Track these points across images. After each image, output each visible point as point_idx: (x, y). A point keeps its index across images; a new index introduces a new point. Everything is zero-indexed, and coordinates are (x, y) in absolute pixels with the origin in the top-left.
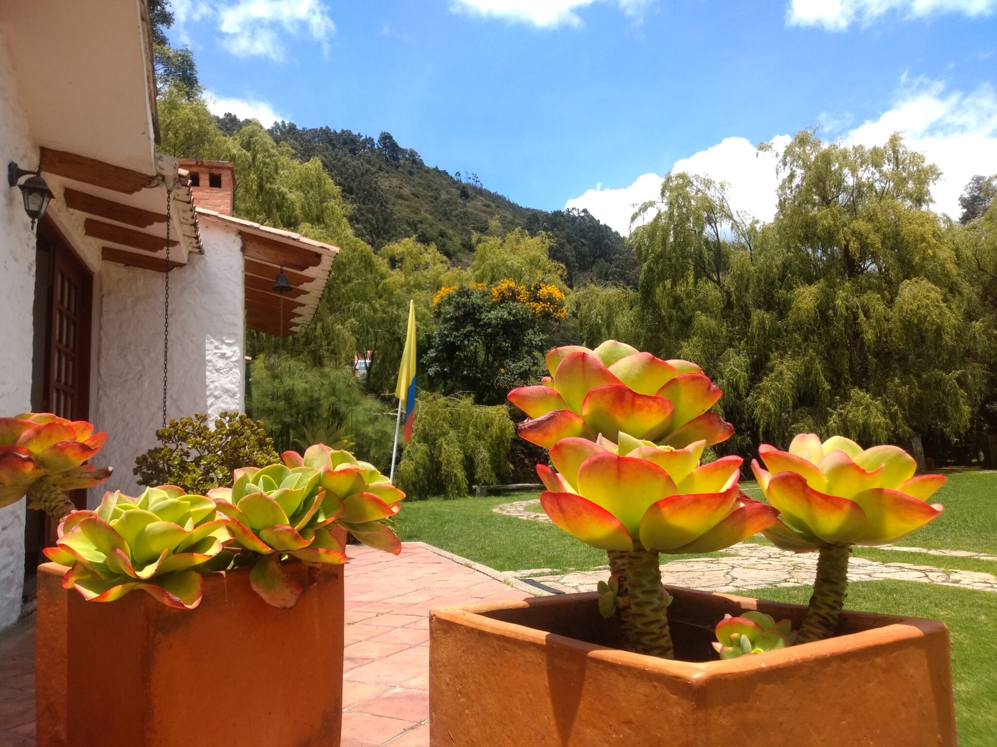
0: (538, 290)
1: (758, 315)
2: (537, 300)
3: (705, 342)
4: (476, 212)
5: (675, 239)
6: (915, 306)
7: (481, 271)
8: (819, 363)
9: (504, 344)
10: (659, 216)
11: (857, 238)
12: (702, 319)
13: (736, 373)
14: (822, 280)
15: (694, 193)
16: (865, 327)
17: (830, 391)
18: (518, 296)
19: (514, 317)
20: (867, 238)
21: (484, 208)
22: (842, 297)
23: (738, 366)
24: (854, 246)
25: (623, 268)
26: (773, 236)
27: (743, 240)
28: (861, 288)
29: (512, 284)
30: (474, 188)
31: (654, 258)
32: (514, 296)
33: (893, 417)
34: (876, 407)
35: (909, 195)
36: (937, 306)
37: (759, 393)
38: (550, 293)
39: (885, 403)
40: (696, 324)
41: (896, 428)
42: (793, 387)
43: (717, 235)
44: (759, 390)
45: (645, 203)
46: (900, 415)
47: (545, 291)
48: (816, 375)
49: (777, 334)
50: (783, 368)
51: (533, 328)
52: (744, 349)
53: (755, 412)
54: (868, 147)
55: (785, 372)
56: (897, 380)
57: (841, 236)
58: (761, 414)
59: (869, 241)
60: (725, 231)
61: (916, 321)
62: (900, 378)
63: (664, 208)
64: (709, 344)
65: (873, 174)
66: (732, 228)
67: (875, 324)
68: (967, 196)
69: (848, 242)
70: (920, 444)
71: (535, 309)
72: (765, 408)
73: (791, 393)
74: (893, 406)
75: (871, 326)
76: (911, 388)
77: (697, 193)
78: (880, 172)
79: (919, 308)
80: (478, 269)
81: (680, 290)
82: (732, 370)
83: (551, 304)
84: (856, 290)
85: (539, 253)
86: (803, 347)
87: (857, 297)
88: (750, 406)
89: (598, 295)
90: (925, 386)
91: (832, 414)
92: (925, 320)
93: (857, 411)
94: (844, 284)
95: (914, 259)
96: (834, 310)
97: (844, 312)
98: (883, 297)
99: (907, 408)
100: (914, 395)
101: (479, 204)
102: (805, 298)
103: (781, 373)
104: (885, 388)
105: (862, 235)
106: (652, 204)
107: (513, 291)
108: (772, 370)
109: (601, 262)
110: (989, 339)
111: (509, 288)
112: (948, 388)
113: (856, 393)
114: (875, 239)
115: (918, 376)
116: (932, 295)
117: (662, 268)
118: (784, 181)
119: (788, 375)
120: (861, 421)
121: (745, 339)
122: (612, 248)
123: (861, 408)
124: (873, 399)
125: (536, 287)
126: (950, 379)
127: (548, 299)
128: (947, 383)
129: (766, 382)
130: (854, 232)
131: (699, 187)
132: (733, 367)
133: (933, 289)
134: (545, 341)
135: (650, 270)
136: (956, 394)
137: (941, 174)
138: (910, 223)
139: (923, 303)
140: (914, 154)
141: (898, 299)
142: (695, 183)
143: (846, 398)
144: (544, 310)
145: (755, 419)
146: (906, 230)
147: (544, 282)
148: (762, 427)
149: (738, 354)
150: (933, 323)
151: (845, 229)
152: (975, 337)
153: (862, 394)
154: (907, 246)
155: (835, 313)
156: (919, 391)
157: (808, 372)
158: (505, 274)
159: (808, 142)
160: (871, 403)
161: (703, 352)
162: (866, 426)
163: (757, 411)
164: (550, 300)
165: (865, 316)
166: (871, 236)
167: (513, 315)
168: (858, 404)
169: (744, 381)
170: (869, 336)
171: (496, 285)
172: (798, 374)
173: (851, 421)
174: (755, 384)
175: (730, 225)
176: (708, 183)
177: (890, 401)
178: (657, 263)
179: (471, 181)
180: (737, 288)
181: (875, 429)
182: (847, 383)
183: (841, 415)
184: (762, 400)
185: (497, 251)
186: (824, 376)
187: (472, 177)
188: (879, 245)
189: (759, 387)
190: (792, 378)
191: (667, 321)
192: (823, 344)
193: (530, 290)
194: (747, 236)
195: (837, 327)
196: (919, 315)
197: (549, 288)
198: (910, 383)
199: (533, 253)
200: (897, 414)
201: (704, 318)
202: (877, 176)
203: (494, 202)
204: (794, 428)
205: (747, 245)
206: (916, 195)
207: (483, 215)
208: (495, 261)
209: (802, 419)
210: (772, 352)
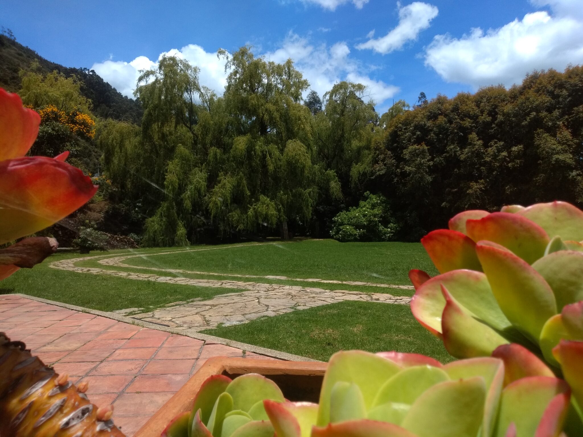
0: (75, 116)
1: (213, 151)
2: (75, 123)
3: (182, 163)
4: (10, 57)
5: (166, 97)
6: (294, 154)
7: (27, 96)
8: (245, 180)
9: (48, 151)
10: (157, 81)
11: (268, 113)
12: (181, 149)
13: (200, 182)
14: (249, 134)
15: (179, 71)
16: (269, 162)
17: (249, 196)
18: (60, 118)
19: (56, 132)
20: (273, 114)
21: (17, 56)
22: (259, 146)
23: (201, 179)
24: (266, 117)
25: (118, 112)
26: (224, 105)
27: (206, 105)
28: (268, 141)
29: (55, 109)
30: (9, 40)
31: (153, 107)
32: (56, 118)
33: (279, 211)
34: (272, 205)
35: (292, 95)
36: (304, 155)
37: (212, 195)
38: (84, 119)
39: (276, 204)
40: (177, 151)
41: (280, 217)
42: (231, 193)
43: (191, 99)
44: (212, 193)
45: (148, 71)
46: (282, 210)
47: (81, 117)
48: (243, 186)
49: (223, 162)
50: (225, 181)
51: (70, 142)
52: (204, 169)
53: (209, 205)
54: (276, 63)
55: (227, 183)
56: (282, 192)
57: (260, 111)
58: (213, 206)
59: (274, 116)
60: (196, 97)
61: (294, 162)
62: (283, 191)
63: (161, 76)
64: (185, 164)
65: (277, 79)
66: (200, 96)
67: (274, 162)
68: (307, 101)
69: (264, 115)
70: (286, 225)
71: (72, 128)
72: (215, 203)
73: (229, 196)
74: (279, 205)
75: (272, 163)
76: (288, 197)
77: (180, 71)
78: (281, 79)
79: (296, 155)
80: (24, 95)
81: (166, 129)
82: (197, 180)
83: (85, 127)
84: (266, 142)
85: (72, 91)
86: (237, 170)
87: (266, 146)
88: (207, 202)
89: (114, 126)
90: (294, 196)
91: (250, 208)
92: (298, 161)
93: (263, 207)
94: (260, 138)
95: (294, 129)
96: (254, 151)
97: (260, 153)
98: (278, 148)
99: (285, 207)
100: (289, 200)
101: (13, 51)
102: (240, 143)
103: (225, 184)
104: (276, 196)
105: (271, 112)
106: (152, 73)
107: (56, 114)
108: (219, 182)
109: (104, 106)
110: (321, 174)
111: (53, 112)
112: (305, 198)
113: (262, 198)
114: (276, 115)
115: (291, 191)
116: (302, 149)
117: (158, 114)
118: (231, 74)
119: (228, 186)
120: (264, 213)
121: (205, 163)
122: (111, 99)
123: (265, 206)
124: (270, 201)
125: (73, 114)
126: (306, 193)
127: (83, 123)
128: (304, 195)
129: (216, 189)
130: (266, 110)
131: (182, 67)
132: (198, 179)
133: (303, 146)
134: (80, 152)
135: (150, 114)
136: (308, 201)
137: (309, 85)
138: (294, 109)
139: (298, 153)
140: (297, 72)
141: (286, 149)
142: (180, 65)
143: (257, 200)
144: (80, 130)
145: (209, 209)
146: (292, 112)
147: (80, 112)
148: (213, 214)
149: (201, 171)
150: (302, 163)
151: (263, 107)
152: (315, 173)
153: (265, 198)
154: (292, 121)
155: (255, 153)
156: (292, 198)
157: (239, 184)
158: (47, 101)
159: (246, 54)
160: (270, 203)
161: (181, 168)
162: (267, 215)
163: (211, 205)
164: (84, 123)
165: (270, 157)
166: (275, 113)
167: (55, 131)
168: (263, 203)
169: (204, 187)
170: (271, 168)
171: (42, 109)
172: (233, 186)
173: (259, 212)
174: (210, 189)
175: (199, 95)
176: (187, 67)
177: (279, 203)
178: (155, 110)
179: (6, 34)
180: (202, 133)
181: (271, 217)
182: (258, 192)
183: (254, 209)
184: (214, 199)
185: (41, 85)
186: (248, 187)
187: (7, 31)
188: (278, 119)
189: (212, 192)
190: (231, 188)
191: (158, 148)
192: (247, 170)
193: (68, 115)
194: (208, 103)
195: (256, 161)
196: (295, 159)
197: (83, 116)
198: (287, 194)
199: (68, 90)
200: (281, 210)
201: (183, 148)
202: (279, 81)
203: (25, 52)
204: (230, 215)
205: (208, 108)
206: (295, 95)
207: (16, 60)
208: (39, 91)
209: (234, 210)
210: (220, 172)
